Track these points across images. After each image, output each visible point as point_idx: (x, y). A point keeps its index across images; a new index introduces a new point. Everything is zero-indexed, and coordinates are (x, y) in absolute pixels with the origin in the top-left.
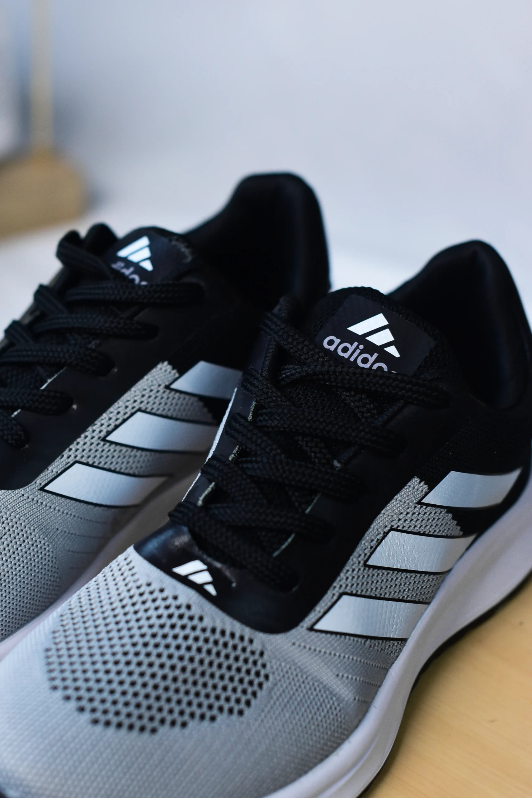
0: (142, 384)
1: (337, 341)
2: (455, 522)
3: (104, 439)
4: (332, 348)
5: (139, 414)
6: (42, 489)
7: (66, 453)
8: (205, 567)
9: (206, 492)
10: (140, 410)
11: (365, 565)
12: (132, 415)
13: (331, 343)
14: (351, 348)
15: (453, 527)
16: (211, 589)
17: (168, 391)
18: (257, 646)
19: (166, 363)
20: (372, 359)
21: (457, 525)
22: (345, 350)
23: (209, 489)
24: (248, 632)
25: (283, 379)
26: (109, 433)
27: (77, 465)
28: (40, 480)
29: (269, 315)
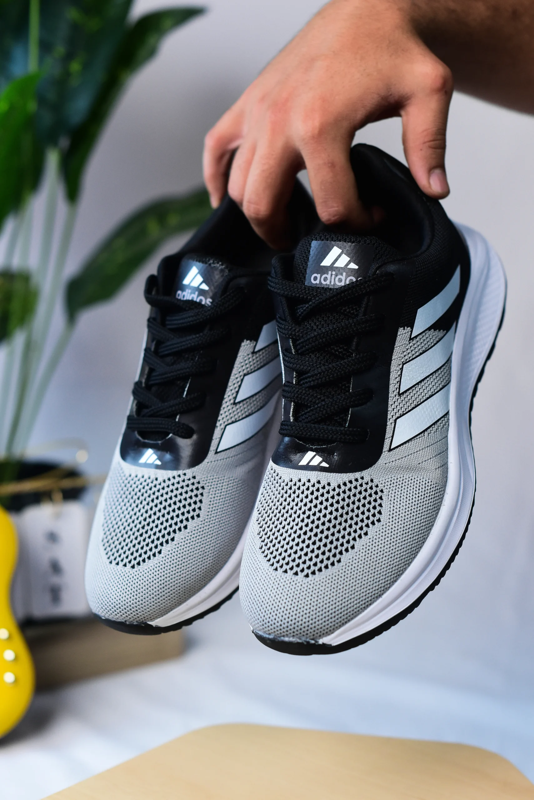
0: (239, 359)
1: (318, 276)
2: (438, 330)
3: (235, 404)
4: (318, 282)
5: (246, 377)
6: (216, 453)
7: (218, 424)
8: (315, 453)
9: (292, 410)
10: (245, 375)
11: (400, 395)
12: (242, 380)
13: (315, 279)
14: (329, 276)
15: (439, 334)
16: (324, 465)
17: (255, 354)
18: (367, 479)
19: (245, 340)
20: (343, 278)
21: (439, 331)
22: (325, 279)
23: (292, 407)
24: (358, 475)
25: (300, 315)
26: (235, 398)
27: (227, 427)
28: (213, 448)
29: (270, 278)
